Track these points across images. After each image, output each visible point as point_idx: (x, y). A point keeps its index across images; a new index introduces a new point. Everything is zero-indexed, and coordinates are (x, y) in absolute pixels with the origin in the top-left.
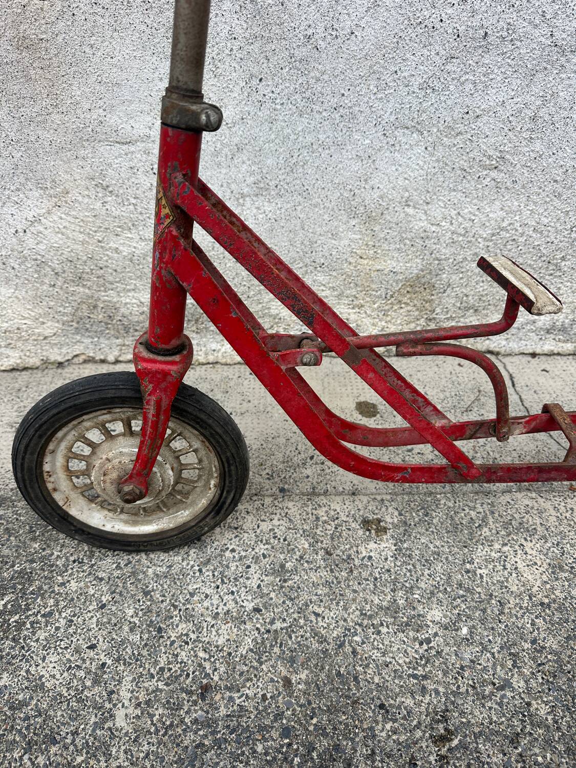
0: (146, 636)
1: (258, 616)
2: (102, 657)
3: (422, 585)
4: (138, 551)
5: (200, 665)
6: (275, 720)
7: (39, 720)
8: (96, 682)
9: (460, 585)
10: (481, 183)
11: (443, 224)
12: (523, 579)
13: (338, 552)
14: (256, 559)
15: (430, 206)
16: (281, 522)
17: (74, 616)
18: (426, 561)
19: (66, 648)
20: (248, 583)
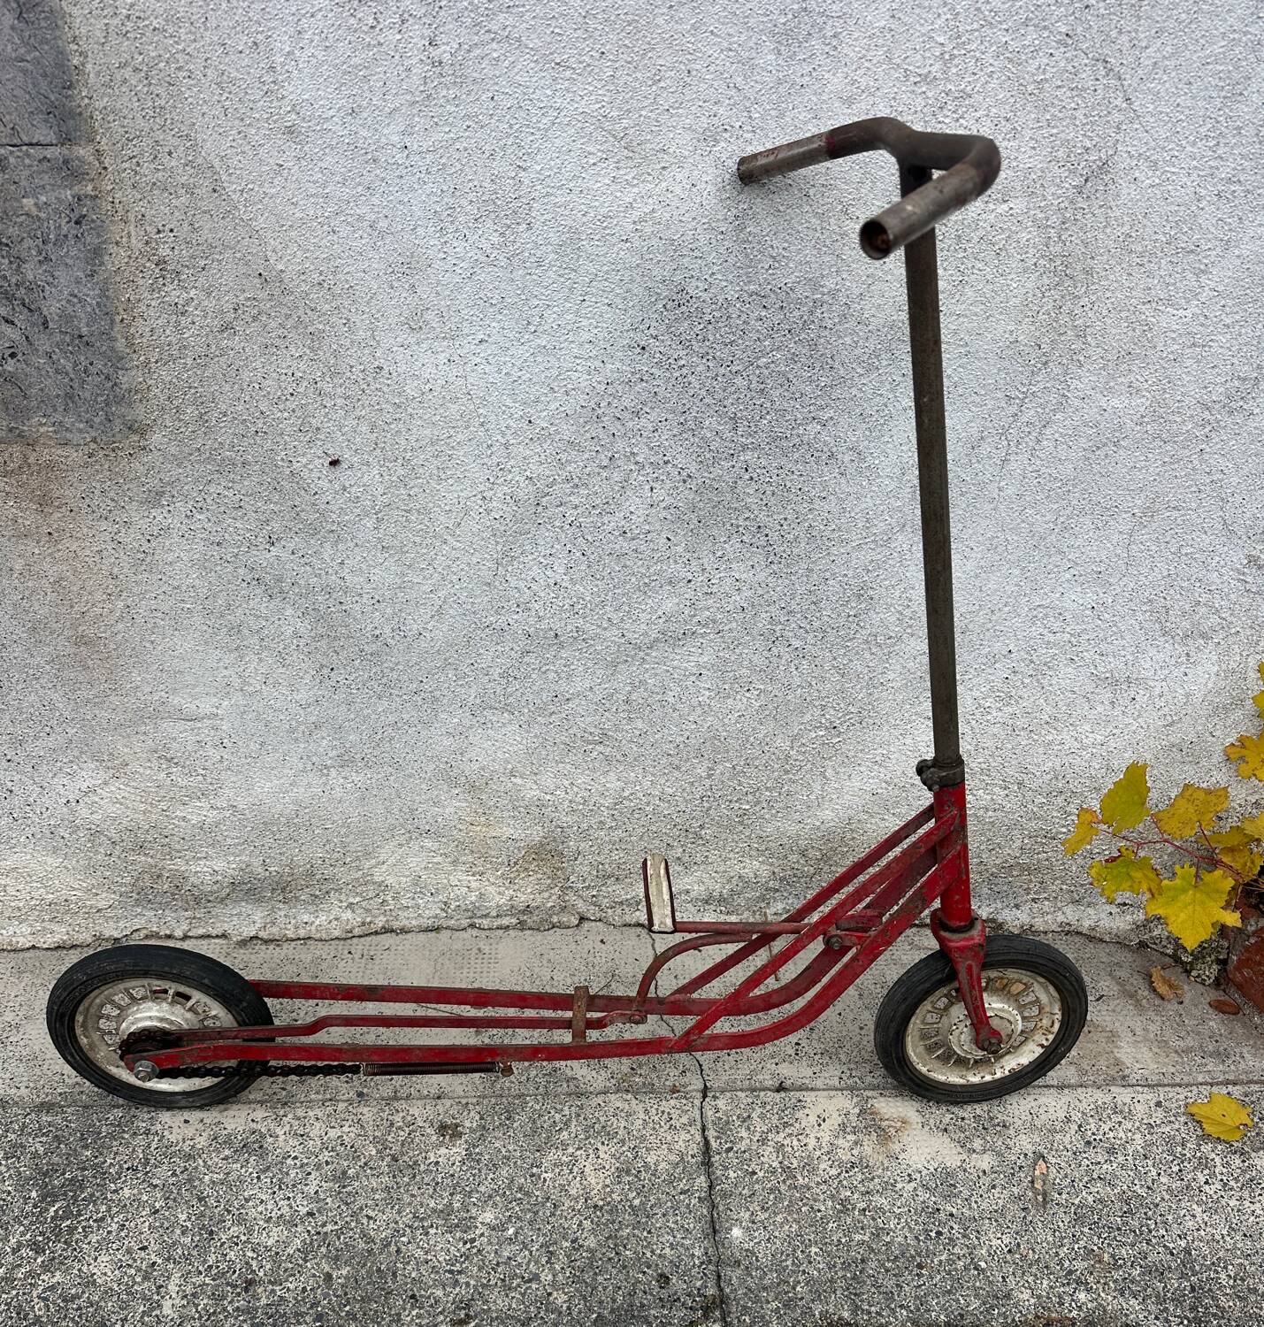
0: (197, 1239)
1: (311, 1219)
2: (153, 1257)
3: (482, 1189)
5: (247, 1263)
6: (311, 1308)
7: (91, 1310)
8: (146, 1278)
9: (520, 1189)
10: (589, 756)
11: (558, 793)
13: (406, 1158)
14: (318, 1166)
15: (539, 777)
16: (352, 1128)
17: (126, 1221)
18: (494, 1165)
19: (118, 1250)
20: (306, 1189)
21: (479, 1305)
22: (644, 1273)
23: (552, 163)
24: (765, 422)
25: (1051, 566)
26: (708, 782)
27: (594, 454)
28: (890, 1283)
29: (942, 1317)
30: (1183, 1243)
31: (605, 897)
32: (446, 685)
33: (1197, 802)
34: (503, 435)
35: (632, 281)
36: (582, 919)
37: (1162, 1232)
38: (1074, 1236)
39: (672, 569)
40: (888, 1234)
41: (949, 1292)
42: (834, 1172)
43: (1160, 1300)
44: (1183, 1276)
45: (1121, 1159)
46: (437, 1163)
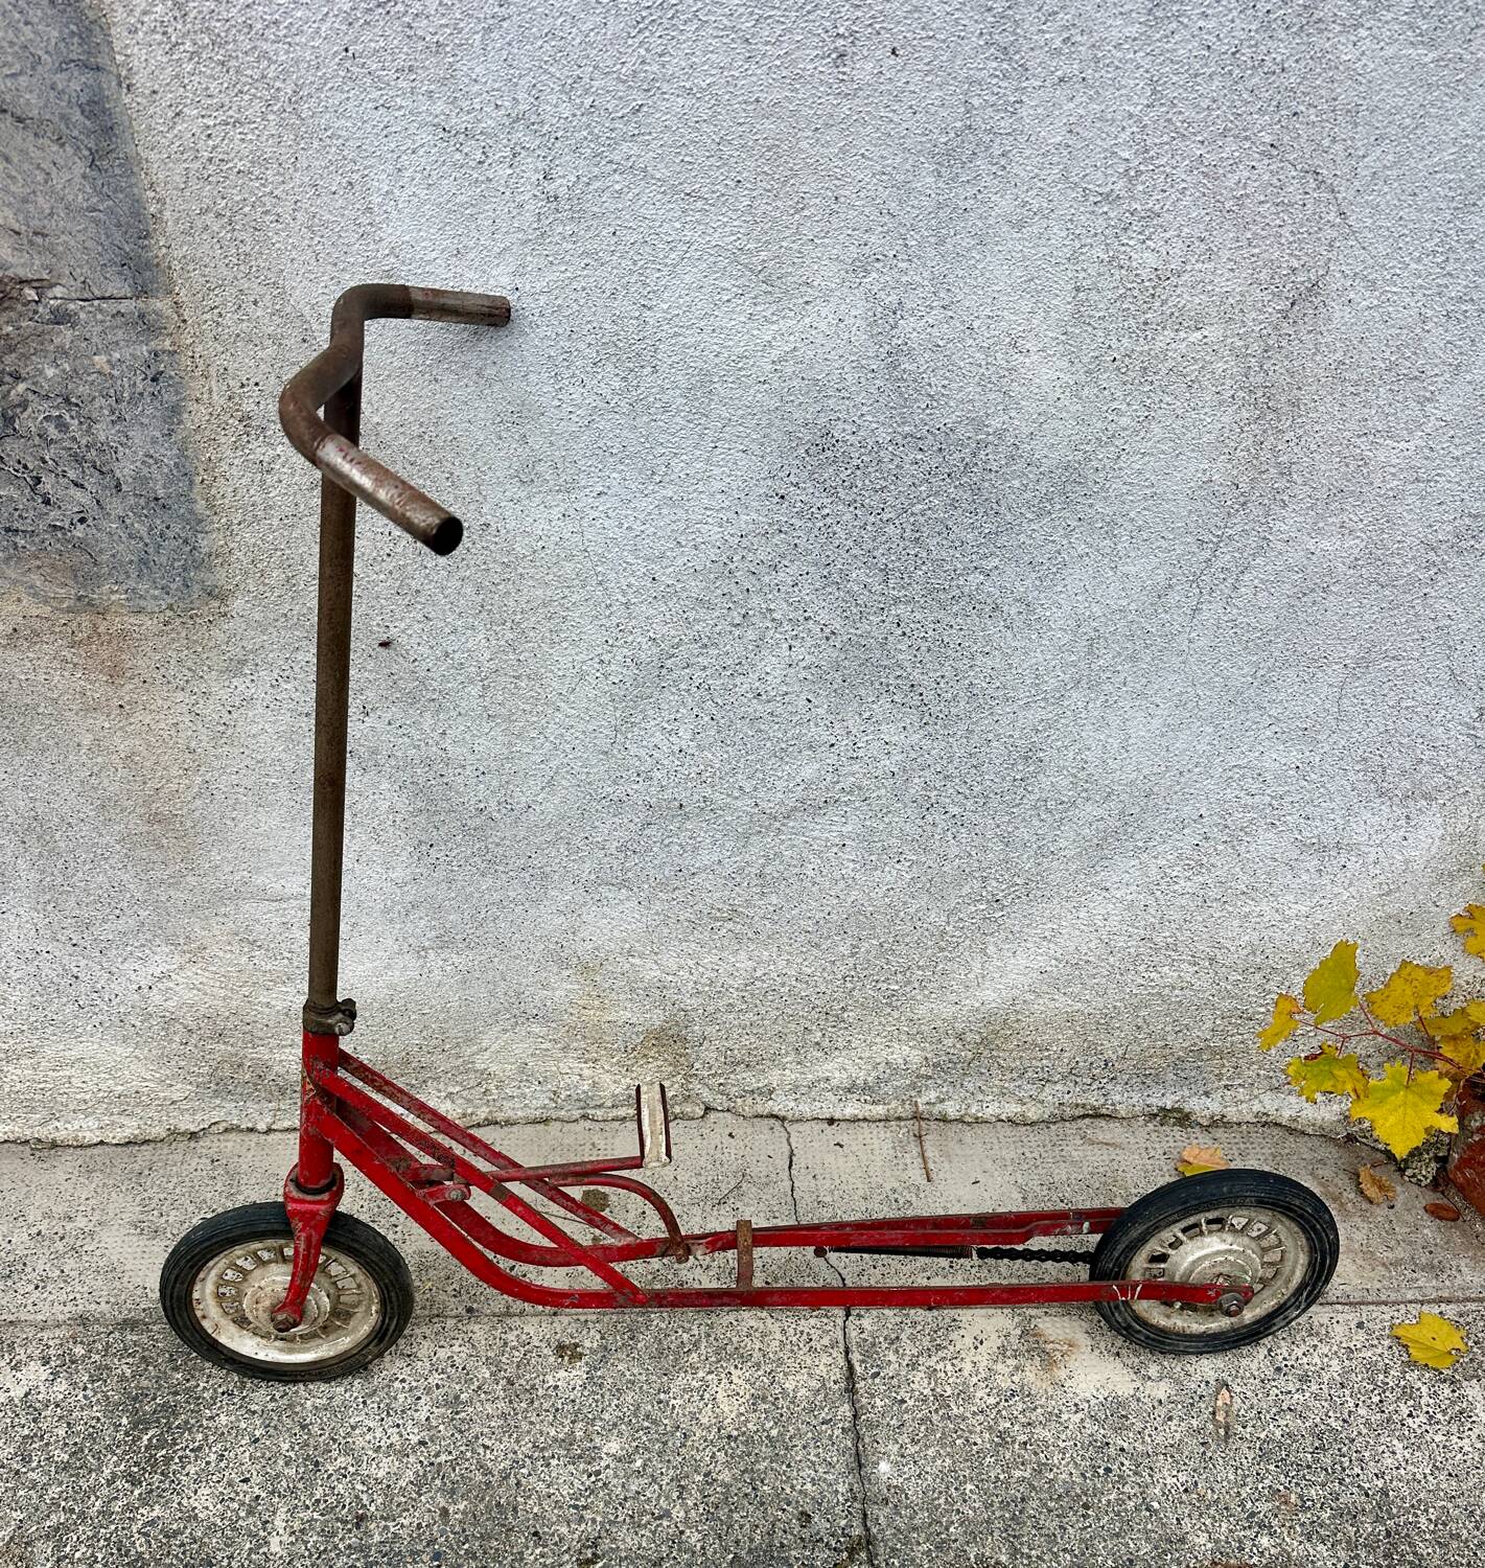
0: (301, 1470)
1: (423, 1449)
2: (256, 1489)
3: (606, 1416)
4: (295, 1382)
5: (357, 1497)
6: (428, 1545)
7: (195, 1546)
8: (250, 1513)
9: (647, 1417)
10: (716, 934)
12: (717, 1410)
13: (522, 1382)
14: (428, 1390)
15: (659, 956)
16: (463, 1348)
17: (226, 1450)
18: (618, 1390)
19: (218, 1482)
20: (416, 1415)
21: (606, 1544)
22: (784, 1510)
23: (681, 301)
24: (920, 573)
25: (1248, 723)
26: (851, 961)
27: (725, 611)
28: (1052, 1525)
29: (1109, 1562)
30: (1380, 1483)
31: (733, 1085)
32: (557, 861)
33: (1415, 983)
34: (624, 594)
35: (770, 425)
36: (708, 1109)
37: (1357, 1470)
38: (1258, 1474)
39: (812, 732)
40: (1051, 1470)
41: (1117, 1535)
42: (992, 1401)
43: (1351, 1545)
44: (1378, 1520)
45: (1314, 1387)
46: (556, 1387)
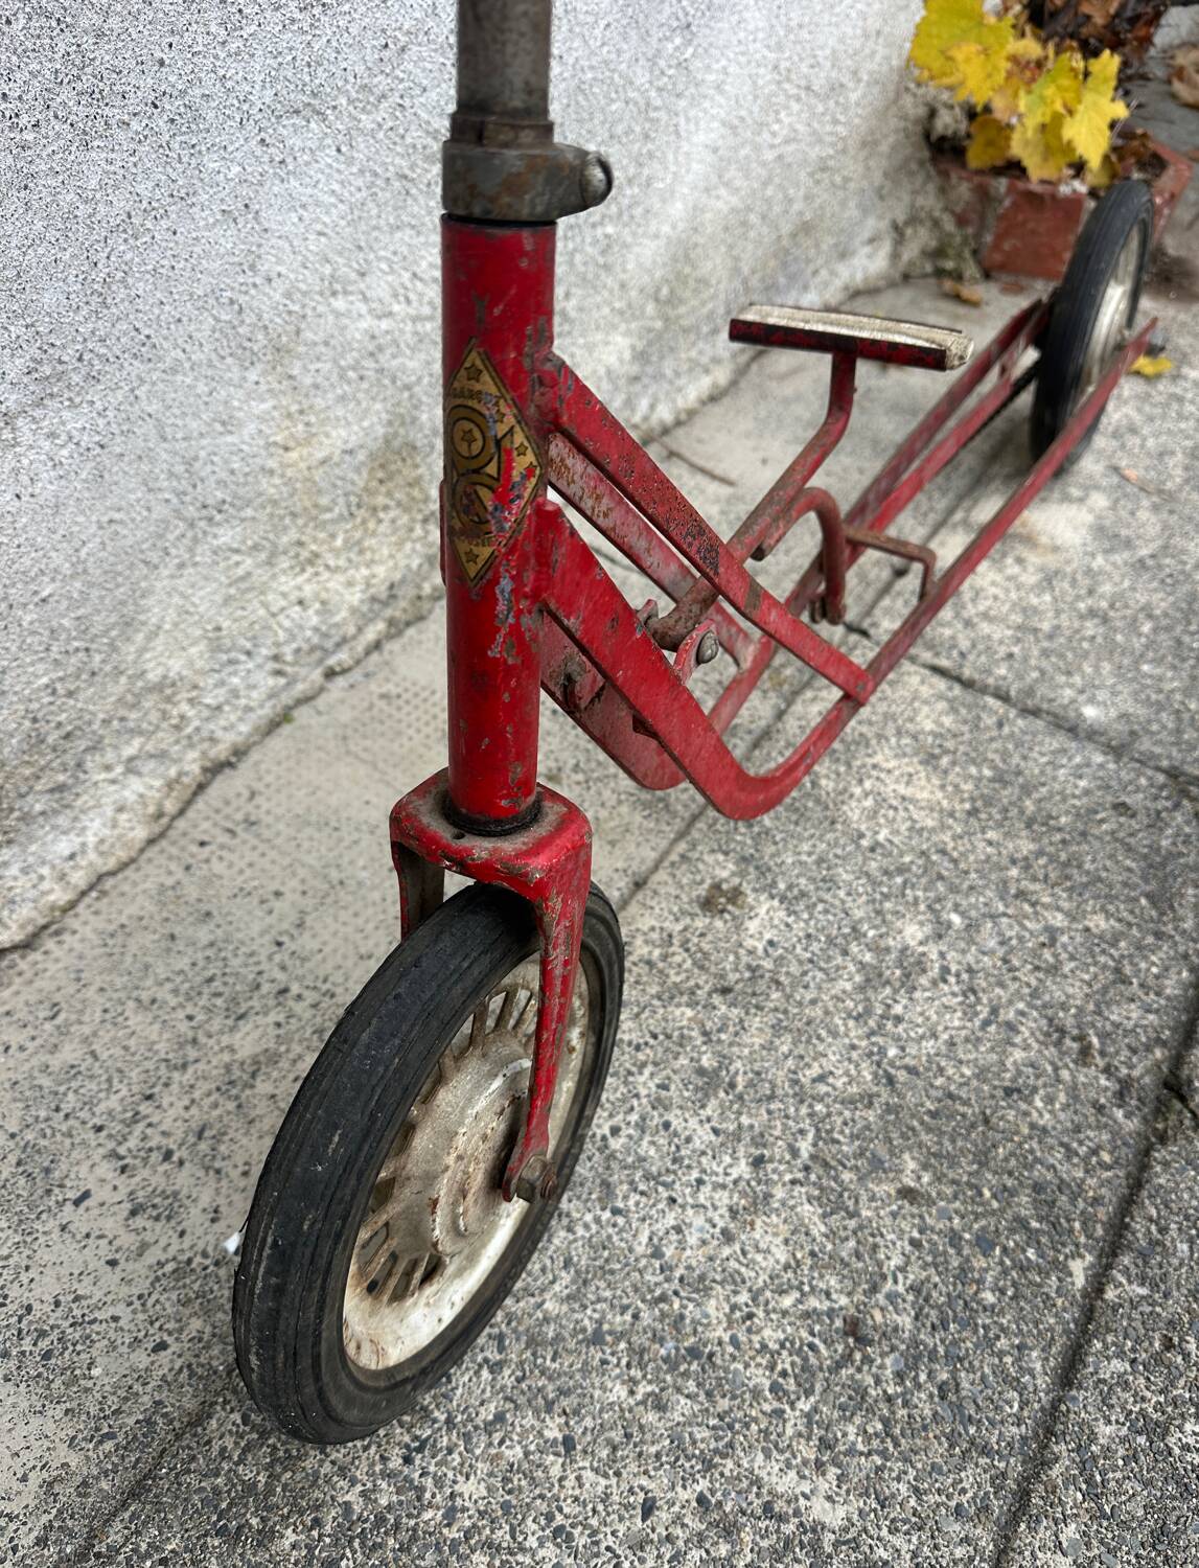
0: (691, 1386)
1: (770, 1167)
3: (858, 914)
6: (957, 1247)
8: (728, 1532)
9: (887, 874)
12: (922, 804)
13: (732, 977)
14: (658, 1103)
17: (550, 1518)
18: (824, 881)
20: (697, 1144)
21: (1068, 1019)
22: (1102, 820)
46: (771, 943)
